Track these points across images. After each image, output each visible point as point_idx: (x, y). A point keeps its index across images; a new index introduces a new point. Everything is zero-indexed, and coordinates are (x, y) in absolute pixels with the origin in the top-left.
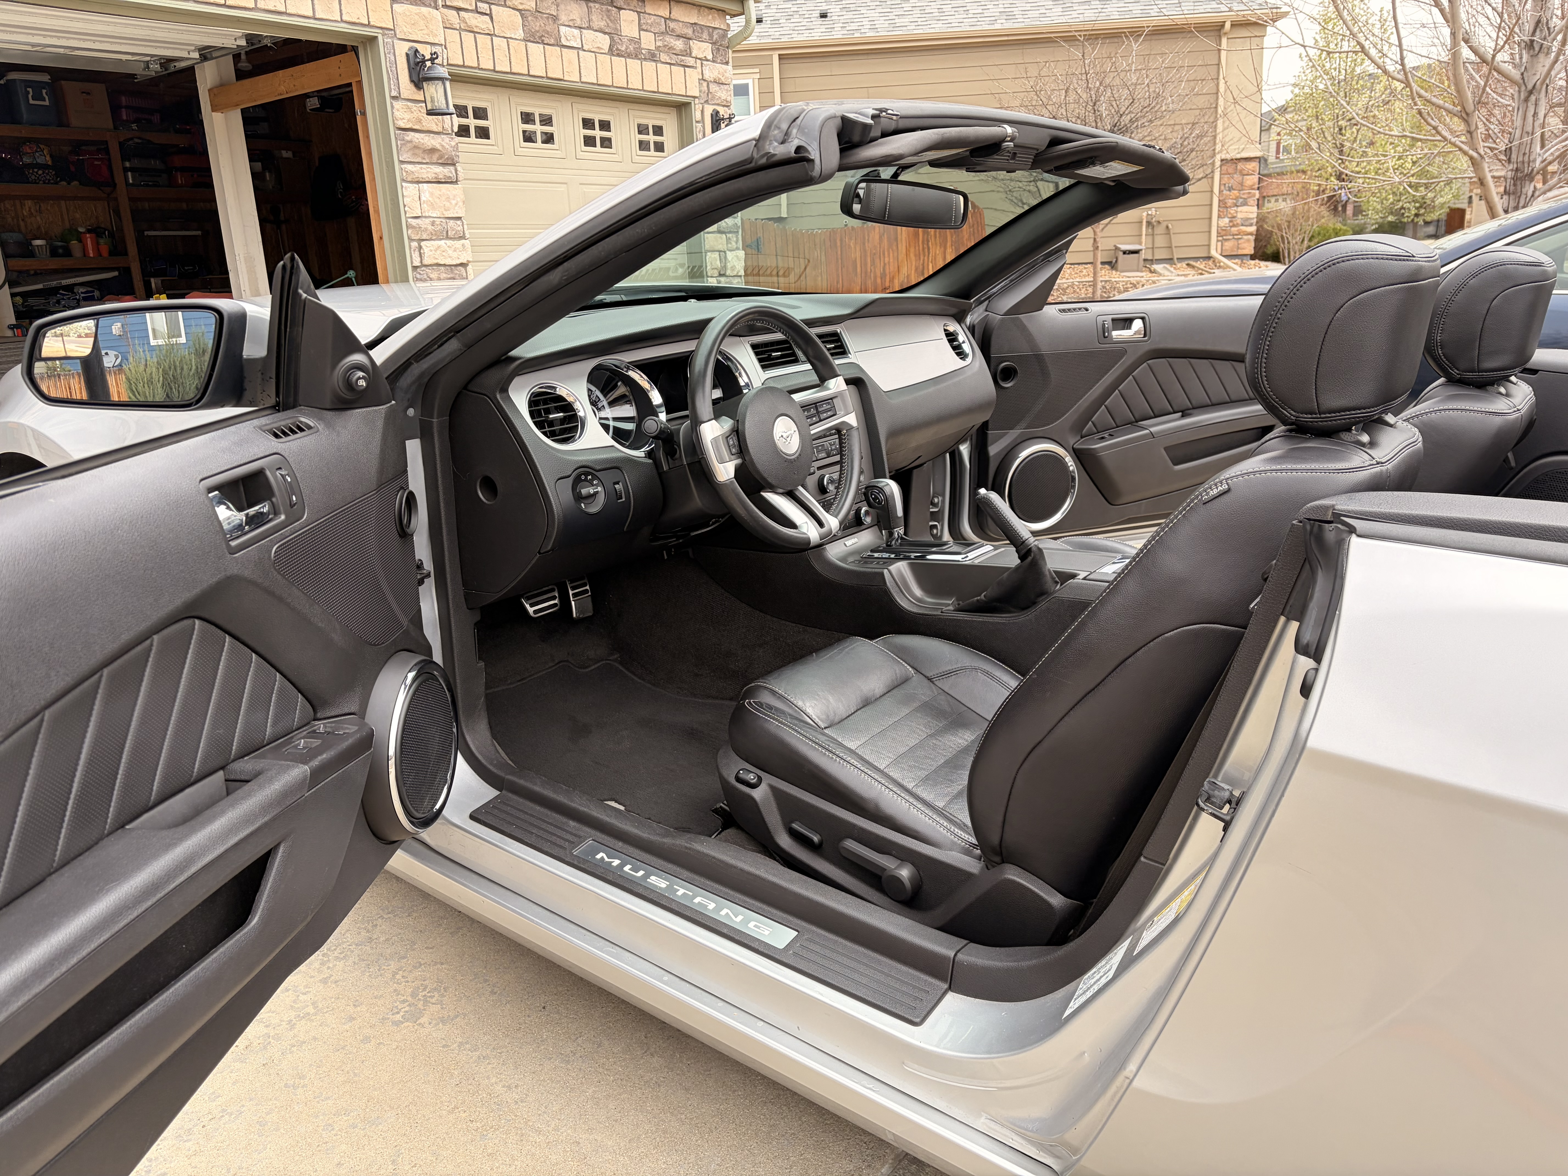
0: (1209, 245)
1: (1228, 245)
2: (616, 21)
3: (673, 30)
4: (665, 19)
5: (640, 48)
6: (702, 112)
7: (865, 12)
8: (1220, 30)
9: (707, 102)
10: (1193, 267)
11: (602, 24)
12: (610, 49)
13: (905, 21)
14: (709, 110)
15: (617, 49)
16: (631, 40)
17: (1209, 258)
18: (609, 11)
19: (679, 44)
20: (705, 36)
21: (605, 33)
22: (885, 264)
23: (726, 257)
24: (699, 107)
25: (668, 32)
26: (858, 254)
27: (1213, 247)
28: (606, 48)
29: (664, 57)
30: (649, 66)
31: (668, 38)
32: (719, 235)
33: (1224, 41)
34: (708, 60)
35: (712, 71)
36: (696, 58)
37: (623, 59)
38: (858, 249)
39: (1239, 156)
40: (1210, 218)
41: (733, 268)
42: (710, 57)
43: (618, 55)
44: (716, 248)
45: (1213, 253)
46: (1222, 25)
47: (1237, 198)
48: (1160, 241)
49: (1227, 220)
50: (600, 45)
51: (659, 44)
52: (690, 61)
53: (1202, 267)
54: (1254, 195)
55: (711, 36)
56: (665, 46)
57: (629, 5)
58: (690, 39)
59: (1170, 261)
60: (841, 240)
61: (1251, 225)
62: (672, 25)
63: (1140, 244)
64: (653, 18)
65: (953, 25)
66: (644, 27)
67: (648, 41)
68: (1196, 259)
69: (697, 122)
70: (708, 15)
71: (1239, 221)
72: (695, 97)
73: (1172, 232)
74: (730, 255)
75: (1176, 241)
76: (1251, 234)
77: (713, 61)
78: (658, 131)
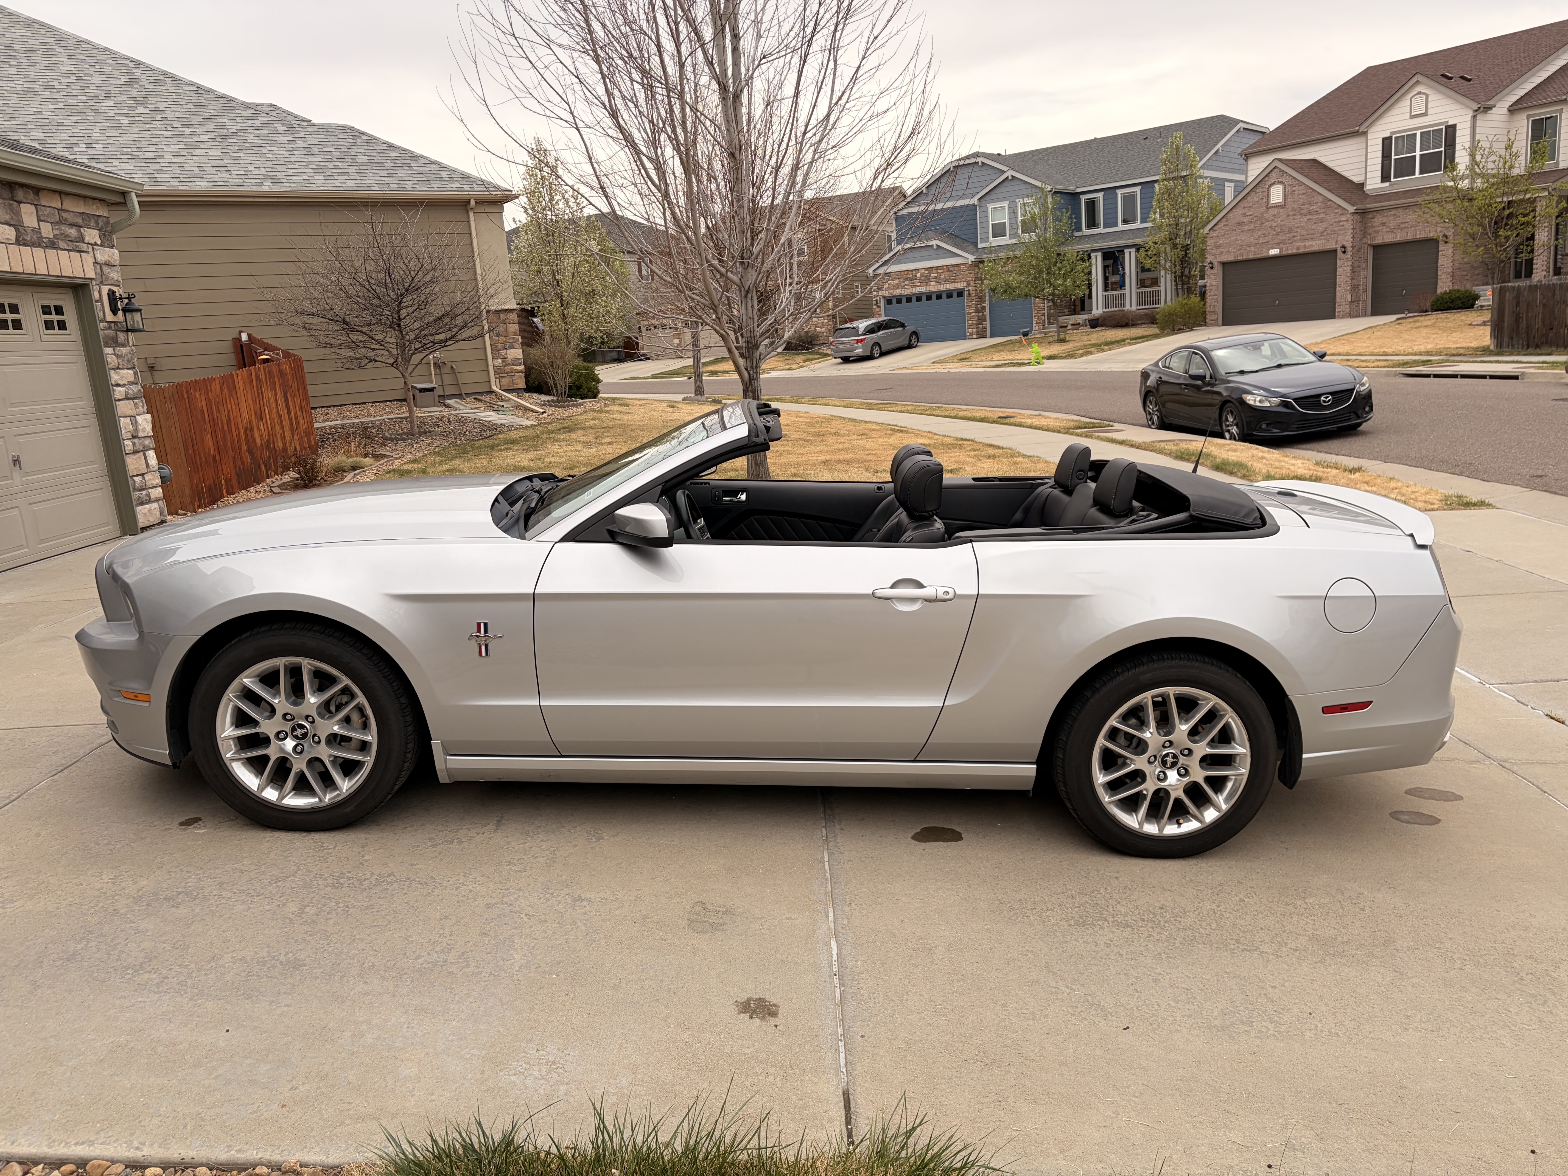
0: (489, 382)
1: (505, 381)
2: (18, 214)
3: (66, 220)
4: (58, 210)
5: (42, 237)
6: (100, 292)
7: (117, 164)
8: (466, 206)
9: (102, 283)
10: (481, 400)
11: (7, 217)
12: (17, 239)
13: (166, 176)
14: (105, 290)
15: (24, 239)
16: (33, 230)
17: (492, 392)
18: (10, 205)
19: (73, 232)
20: (93, 224)
21: (10, 225)
22: (229, 411)
23: (136, 422)
24: (96, 288)
25: (61, 222)
26: (204, 404)
27: (493, 383)
28: (13, 238)
29: (62, 244)
30: (51, 252)
31: (63, 227)
32: (128, 402)
33: (471, 214)
34: (97, 245)
35: (103, 254)
36: (88, 243)
37: (29, 248)
38: (203, 399)
39: (500, 308)
40: (486, 359)
41: (144, 430)
42: (99, 242)
43: (25, 245)
44: (127, 414)
45: (494, 388)
46: (469, 202)
47: (504, 343)
48: (448, 379)
49: (500, 361)
50: (8, 237)
51: (56, 232)
52: (84, 247)
53: (488, 400)
54: (518, 340)
55: (97, 223)
56: (62, 234)
57: (26, 198)
58: (81, 227)
59: (459, 396)
60: (187, 392)
61: (520, 365)
62: (64, 215)
63: (432, 382)
64: (48, 209)
65: (219, 184)
66: (42, 218)
67: (47, 230)
68: (481, 393)
69: (96, 301)
70: (93, 204)
71: (510, 361)
72: (92, 279)
73: (456, 371)
74: (139, 419)
75: (463, 378)
76: (521, 372)
77: (102, 245)
78: (59, 310)
